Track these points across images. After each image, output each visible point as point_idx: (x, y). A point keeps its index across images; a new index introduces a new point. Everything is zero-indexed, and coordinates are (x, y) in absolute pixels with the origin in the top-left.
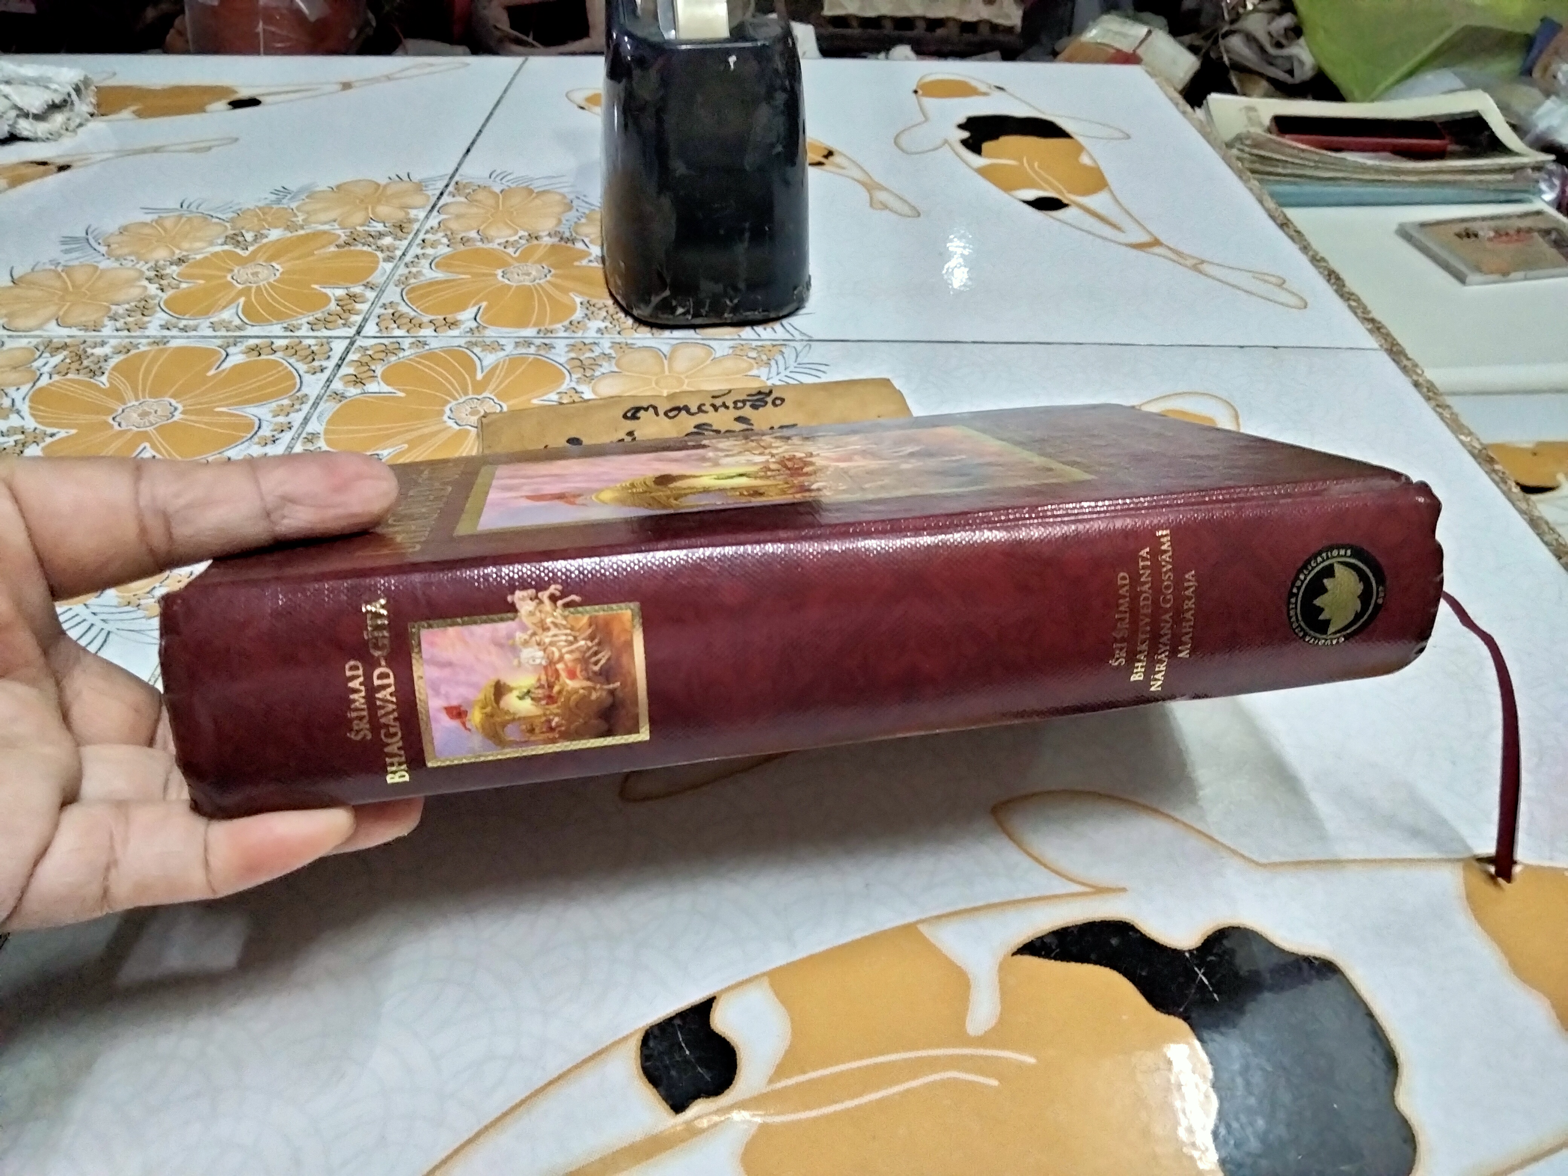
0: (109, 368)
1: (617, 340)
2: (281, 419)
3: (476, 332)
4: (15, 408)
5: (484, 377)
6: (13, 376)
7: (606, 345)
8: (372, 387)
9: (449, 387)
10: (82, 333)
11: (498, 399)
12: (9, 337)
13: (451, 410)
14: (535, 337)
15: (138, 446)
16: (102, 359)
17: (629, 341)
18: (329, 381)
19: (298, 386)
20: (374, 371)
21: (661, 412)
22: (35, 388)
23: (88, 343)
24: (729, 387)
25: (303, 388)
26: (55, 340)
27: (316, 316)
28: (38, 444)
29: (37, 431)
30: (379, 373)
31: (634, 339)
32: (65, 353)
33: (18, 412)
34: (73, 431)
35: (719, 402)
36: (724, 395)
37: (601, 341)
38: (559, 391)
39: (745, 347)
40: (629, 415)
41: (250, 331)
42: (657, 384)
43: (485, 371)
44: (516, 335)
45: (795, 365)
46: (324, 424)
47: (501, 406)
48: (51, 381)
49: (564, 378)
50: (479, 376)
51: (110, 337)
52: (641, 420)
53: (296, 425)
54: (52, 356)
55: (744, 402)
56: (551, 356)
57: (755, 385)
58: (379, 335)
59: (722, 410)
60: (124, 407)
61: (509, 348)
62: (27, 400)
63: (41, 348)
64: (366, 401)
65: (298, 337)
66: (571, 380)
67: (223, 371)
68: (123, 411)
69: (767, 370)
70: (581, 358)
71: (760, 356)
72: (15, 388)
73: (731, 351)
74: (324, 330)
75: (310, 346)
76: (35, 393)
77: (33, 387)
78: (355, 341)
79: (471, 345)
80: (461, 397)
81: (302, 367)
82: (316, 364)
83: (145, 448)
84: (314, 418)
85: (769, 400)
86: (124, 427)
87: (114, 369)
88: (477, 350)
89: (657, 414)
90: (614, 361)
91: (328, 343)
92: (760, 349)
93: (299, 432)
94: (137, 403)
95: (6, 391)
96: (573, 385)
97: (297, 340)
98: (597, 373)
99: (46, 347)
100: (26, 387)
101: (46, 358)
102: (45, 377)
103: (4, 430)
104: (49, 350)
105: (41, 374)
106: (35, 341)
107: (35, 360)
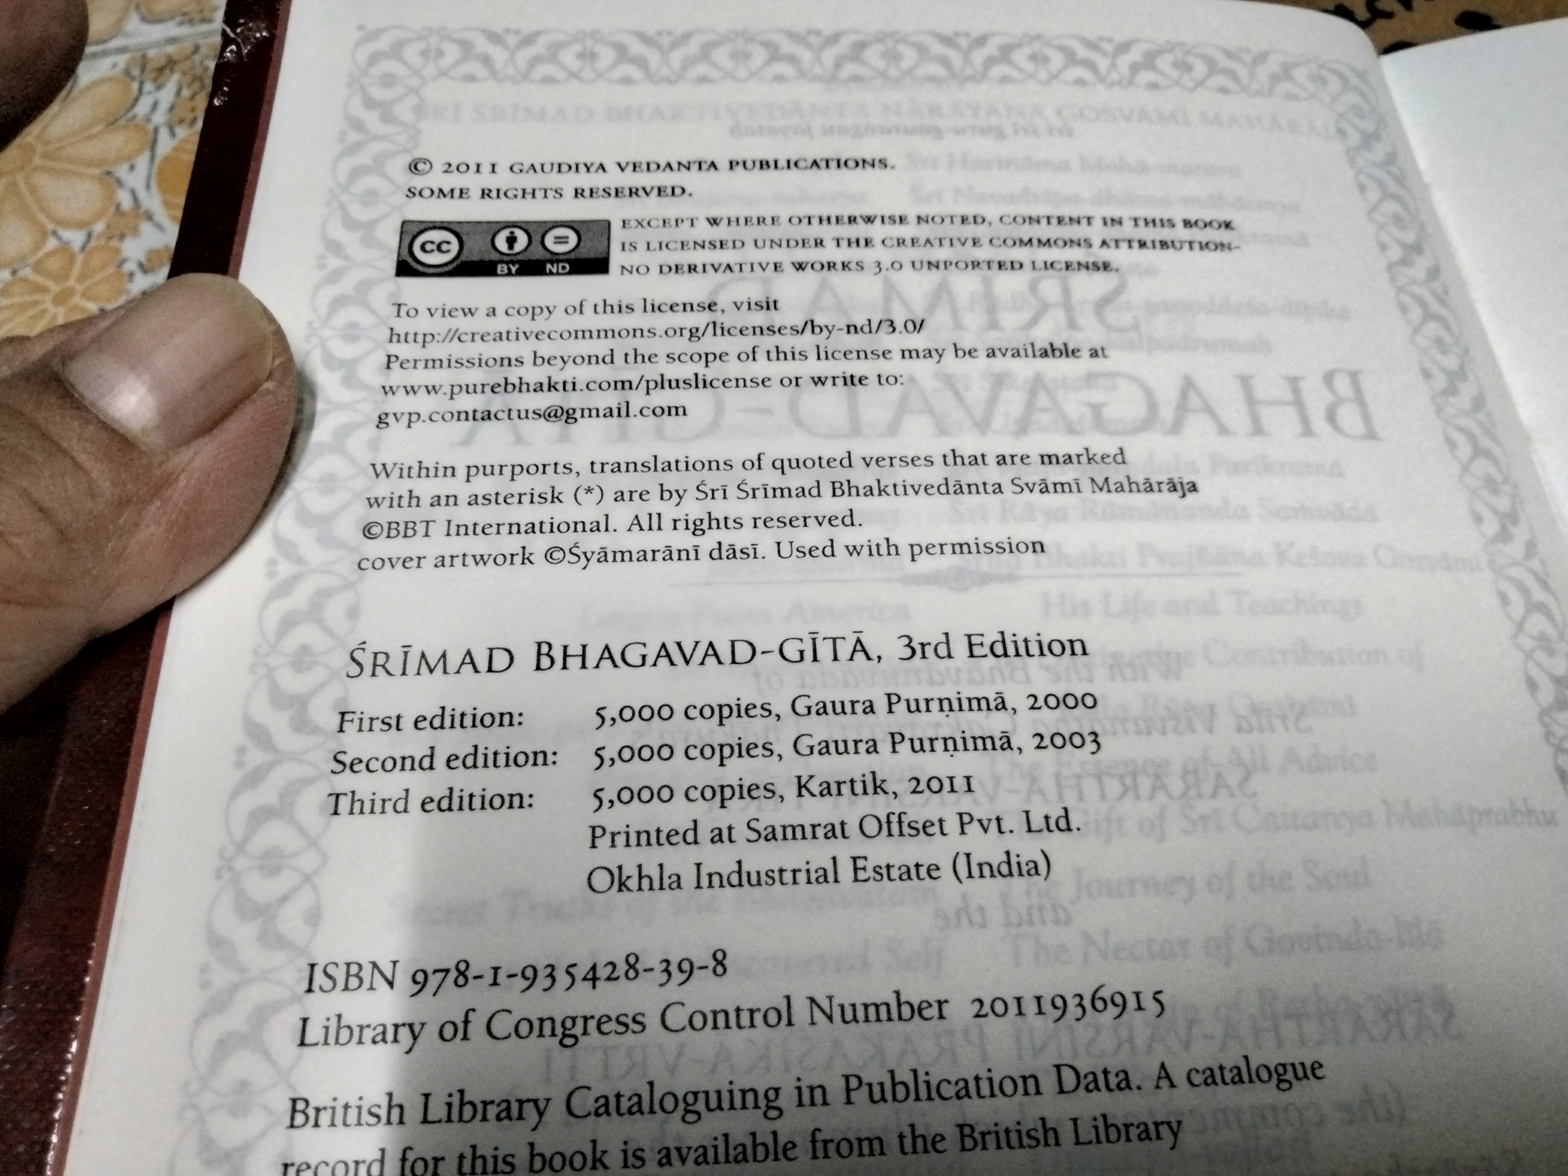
4: (142, 211)
6: (117, 142)
10: (185, 30)
22: (158, 161)
26: (151, 53)
32: (176, 77)
33: (149, 217)
54: (159, 87)
62: (153, 182)
63: (136, 72)
72: (128, 165)
76: (161, 172)
77: (153, 157)
95: (117, 174)
99: (143, 70)
100: (142, 162)
101: (150, 93)
102: (164, 134)
103: (143, 259)
104: (149, 75)
105: (156, 130)
106: (122, 60)
107: (137, 100)
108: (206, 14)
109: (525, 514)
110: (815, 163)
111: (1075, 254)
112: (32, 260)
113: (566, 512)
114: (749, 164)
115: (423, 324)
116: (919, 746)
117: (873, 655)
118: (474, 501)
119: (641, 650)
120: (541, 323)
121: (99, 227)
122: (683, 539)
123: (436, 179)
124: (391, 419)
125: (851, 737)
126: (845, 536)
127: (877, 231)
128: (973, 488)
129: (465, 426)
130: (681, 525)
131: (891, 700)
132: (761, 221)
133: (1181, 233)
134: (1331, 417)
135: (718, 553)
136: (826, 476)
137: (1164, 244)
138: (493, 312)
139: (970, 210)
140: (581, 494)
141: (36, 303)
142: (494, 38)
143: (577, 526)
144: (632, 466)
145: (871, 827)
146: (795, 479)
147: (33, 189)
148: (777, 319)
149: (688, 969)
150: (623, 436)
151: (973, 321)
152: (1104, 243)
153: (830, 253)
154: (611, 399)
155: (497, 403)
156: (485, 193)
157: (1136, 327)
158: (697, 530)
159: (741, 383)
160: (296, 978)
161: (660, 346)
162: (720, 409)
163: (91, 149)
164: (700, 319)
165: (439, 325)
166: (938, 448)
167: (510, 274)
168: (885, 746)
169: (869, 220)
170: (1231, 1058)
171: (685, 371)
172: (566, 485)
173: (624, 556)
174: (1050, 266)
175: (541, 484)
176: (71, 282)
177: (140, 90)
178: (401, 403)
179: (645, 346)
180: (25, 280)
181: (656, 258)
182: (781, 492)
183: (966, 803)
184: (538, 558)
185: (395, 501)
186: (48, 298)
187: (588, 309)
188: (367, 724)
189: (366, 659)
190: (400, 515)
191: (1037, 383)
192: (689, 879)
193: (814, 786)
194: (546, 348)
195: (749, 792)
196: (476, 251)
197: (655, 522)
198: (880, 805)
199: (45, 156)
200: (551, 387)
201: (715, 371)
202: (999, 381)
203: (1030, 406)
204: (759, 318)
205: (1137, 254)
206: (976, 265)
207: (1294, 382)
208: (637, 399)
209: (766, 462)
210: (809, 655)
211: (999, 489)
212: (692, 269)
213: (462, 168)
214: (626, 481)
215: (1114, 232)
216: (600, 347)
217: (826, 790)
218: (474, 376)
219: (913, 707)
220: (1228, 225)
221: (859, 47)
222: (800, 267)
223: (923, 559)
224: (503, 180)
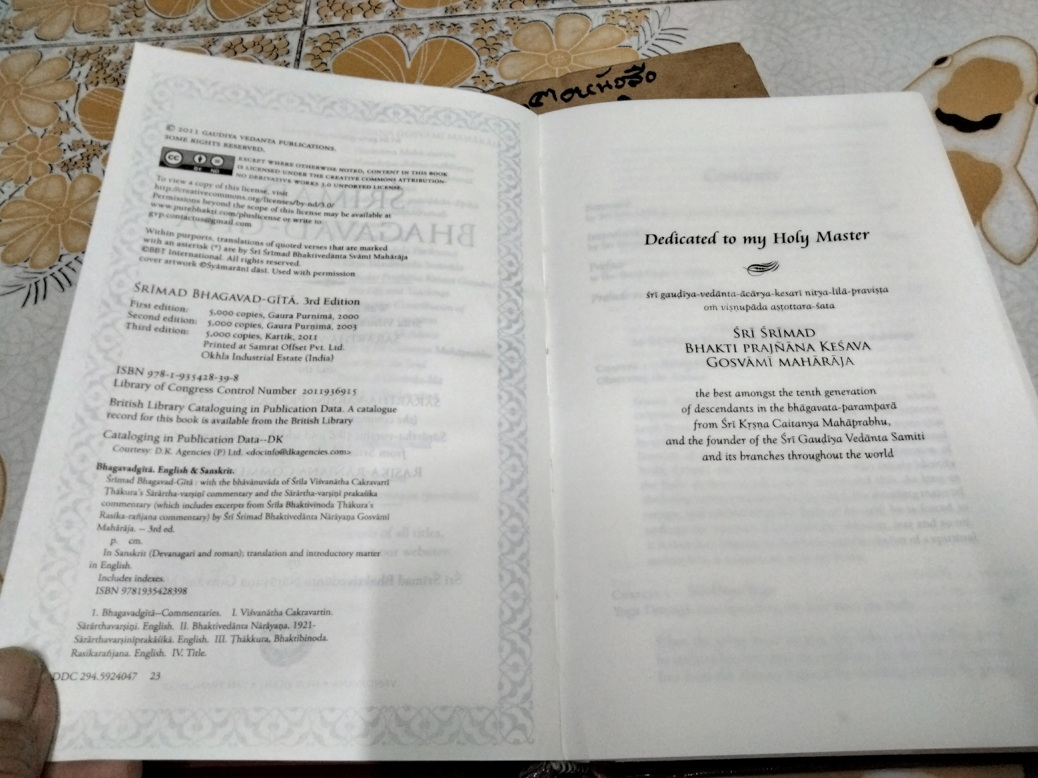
1: (511, 15)
3: (396, 13)
4: (71, 121)
5: (412, 65)
6: (60, 89)
7: (502, 23)
9: (388, 77)
10: (95, 39)
12: (44, 46)
14: (444, 17)
16: (119, 67)
17: (522, 16)
20: (326, 64)
21: (558, 96)
22: (80, 99)
23: (103, 49)
24: (609, 64)
26: (79, 48)
27: (269, 7)
29: (94, 144)
30: (330, 66)
31: (524, 12)
32: (90, 61)
33: (74, 125)
35: (602, 82)
36: (605, 73)
37: (497, 17)
38: (473, 75)
39: (616, 15)
40: (534, 101)
41: (223, 28)
42: (549, 61)
43: (412, 58)
44: (428, 15)
45: (659, 31)
48: (88, 92)
49: (474, 61)
50: (409, 64)
51: (118, 41)
52: (544, 105)
54: (82, 65)
55: (623, 79)
56: (460, 38)
57: (628, 59)
58: (321, 24)
59: (606, 89)
61: (426, 31)
62: (77, 112)
63: (71, 56)
65: (259, 32)
66: (481, 63)
69: (636, 38)
70: (485, 37)
71: (629, 23)
72: (65, 101)
73: (604, 19)
74: (278, 23)
75: (271, 41)
76: (80, 105)
77: (77, 98)
78: (304, 32)
79: (396, 29)
82: (280, 59)
85: (643, 75)
88: (401, 35)
89: (555, 99)
90: (511, 38)
91: (285, 36)
92: (628, 15)
95: (60, 104)
96: (483, 68)
97: (260, 35)
98: (501, 54)
99: (74, 56)
100: (72, 99)
101: (78, 67)
102: (83, 87)
103: (70, 144)
104: (77, 59)
105: (79, 85)
106: (65, 50)
107: (70, 70)
108: (106, 33)
109: (195, 251)
110: (309, 146)
111: (389, 184)
112: (18, 139)
113: (208, 252)
114: (286, 143)
115: (167, 184)
116: (303, 327)
117: (296, 302)
118: (179, 245)
119: (226, 296)
120: (207, 190)
121: (50, 127)
122: (244, 265)
123: (176, 133)
124: (154, 214)
125: (284, 324)
126: (294, 268)
127: (325, 173)
128: (337, 257)
129: (178, 220)
130: (244, 261)
131: (298, 315)
132: (287, 164)
133: (428, 177)
134: (459, 239)
135: (254, 270)
136: (292, 250)
137: (420, 181)
138: (191, 183)
139: (357, 167)
140: (214, 247)
141: (19, 159)
142: (202, 82)
143: (211, 257)
144: (231, 241)
145: (285, 347)
146: (282, 250)
147: (19, 106)
148: (286, 199)
149: (228, 379)
150: (230, 231)
151: (351, 204)
152: (401, 180)
153: (308, 178)
154: (227, 218)
155: (190, 214)
156: (193, 141)
157: (403, 208)
158: (249, 262)
159: (271, 218)
160: (113, 369)
161: (246, 203)
162: (262, 226)
163: (47, 91)
164: (260, 196)
165: (173, 185)
166: (328, 244)
167: (198, 171)
168: (294, 327)
169: (323, 168)
170: (371, 405)
171: (252, 212)
172: (209, 243)
173: (224, 268)
174: (379, 187)
175: (201, 242)
176: (36, 151)
177: (73, 65)
178: (157, 209)
179: (241, 202)
180: (14, 147)
181: (249, 173)
182: (278, 254)
183: (313, 342)
184: (198, 265)
185: (153, 241)
186: (25, 156)
187: (224, 187)
188: (139, 305)
189: (141, 287)
190: (155, 245)
191: (366, 225)
192: (231, 357)
193: (271, 336)
194: (208, 198)
195: (252, 337)
196: (188, 161)
197: (236, 259)
198: (289, 342)
199: (25, 91)
200: (208, 211)
201: (263, 213)
202: (353, 224)
203: (362, 232)
204: (280, 198)
205: (411, 184)
206: (355, 187)
207: (450, 228)
208: (236, 219)
209: (274, 244)
210: (276, 301)
211: (345, 257)
212: (261, 178)
213: (186, 130)
214: (228, 245)
215: (404, 176)
216: (226, 200)
217: (274, 337)
218: (182, 204)
219: (305, 317)
220: (445, 174)
221: (334, 103)
222: (297, 182)
223: (317, 276)
224: (200, 137)
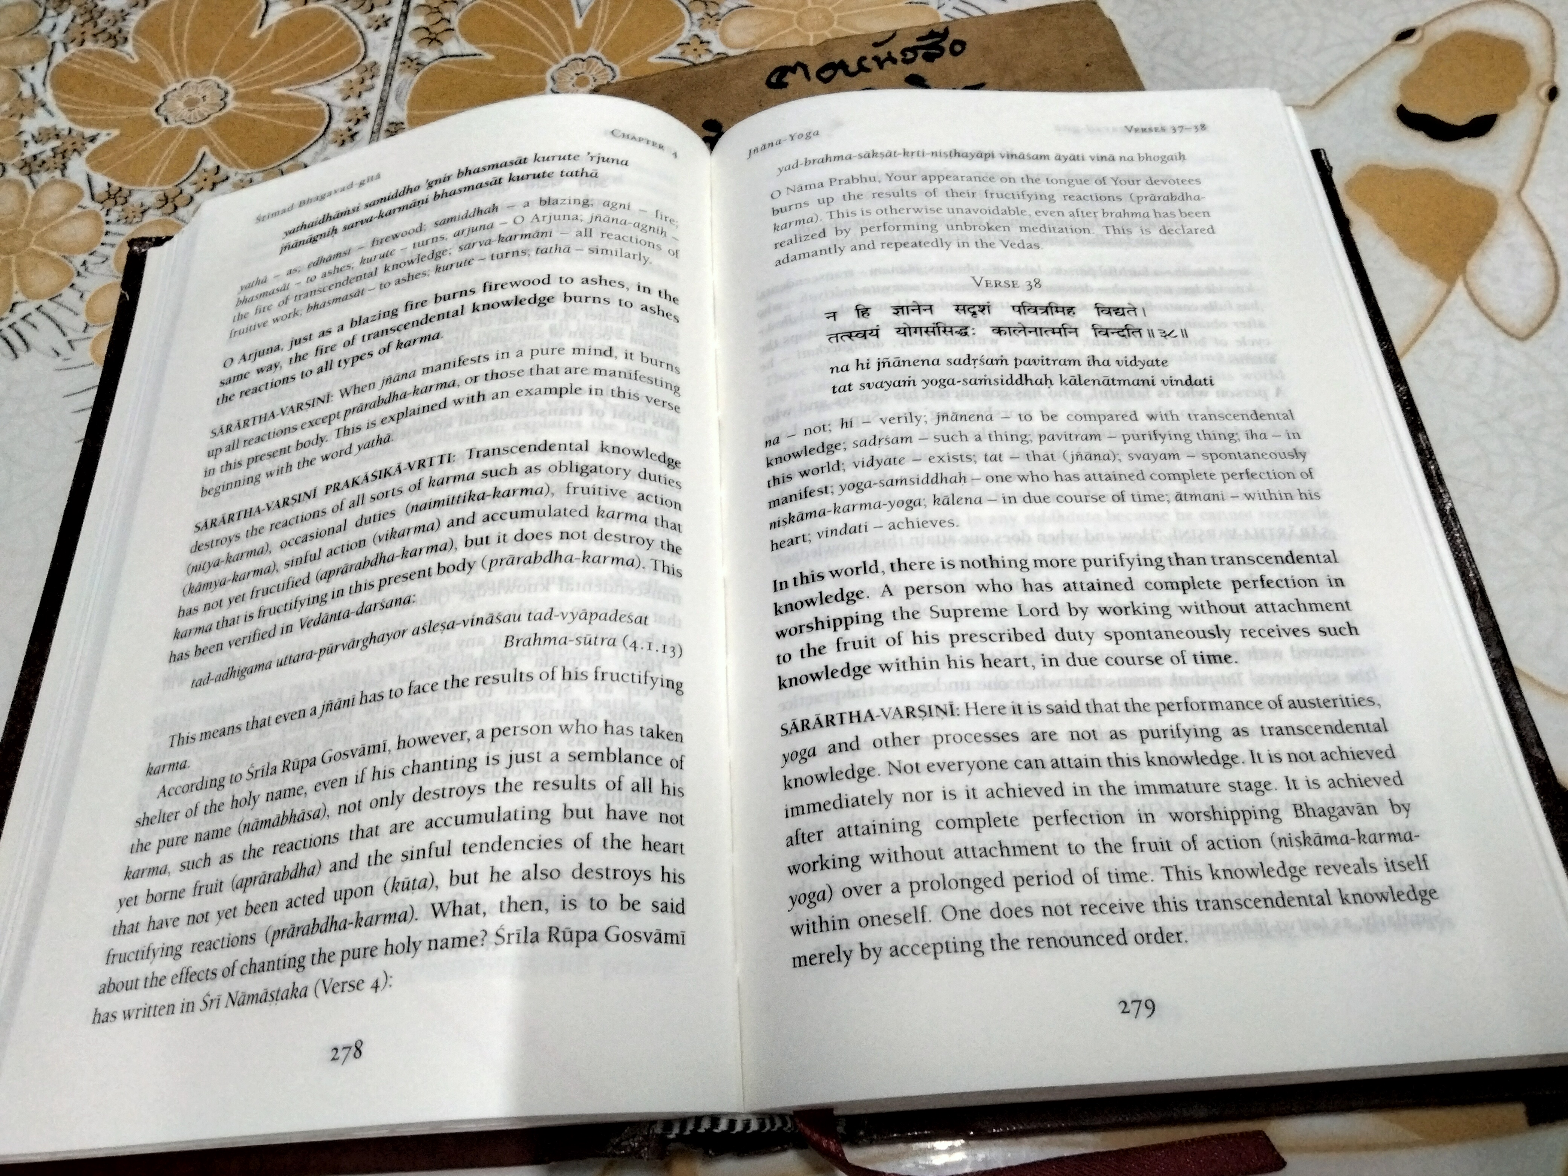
0: (131, 30)
2: (353, 103)
4: (38, 99)
5: (585, 21)
6: (23, 49)
8: (452, 46)
9: (545, 42)
11: (608, 60)
13: (553, 78)
15: (196, 153)
16: (119, 17)
18: (398, 39)
19: (362, 51)
20: (449, 21)
21: (813, 73)
22: (53, 65)
24: (891, 27)
25: (370, 53)
28: (80, 153)
29: (74, 134)
30: (455, 24)
32: (73, 8)
33: (43, 105)
34: (115, 133)
35: (882, 53)
36: (887, 41)
38: (679, 41)
40: (774, 80)
42: (799, 23)
43: (585, 13)
46: (405, 107)
47: (612, 70)
48: (68, 55)
49: (682, 20)
50: (578, 22)
52: (790, 87)
53: (373, 110)
55: (914, 50)
57: (924, 22)
59: (888, 64)
60: (164, 92)
62: (48, 85)
64: (450, 71)
66: (692, 23)
67: (270, 27)
68: (165, 100)
72: (30, 66)
76: (53, 73)
77: (49, 64)
80: (562, 58)
81: (362, 19)
82: (377, 12)
83: (204, 155)
84: (392, 100)
85: (946, 44)
86: (173, 125)
87: (138, 30)
89: (807, 75)
93: (378, 121)
94: (178, 86)
95: (21, 72)
96: (696, 30)
98: (723, 10)
100: (41, 66)
101: (52, 17)
102: (59, 47)
103: (36, 134)
105: (53, 44)
107: (41, 21)
177: (45, 13)
